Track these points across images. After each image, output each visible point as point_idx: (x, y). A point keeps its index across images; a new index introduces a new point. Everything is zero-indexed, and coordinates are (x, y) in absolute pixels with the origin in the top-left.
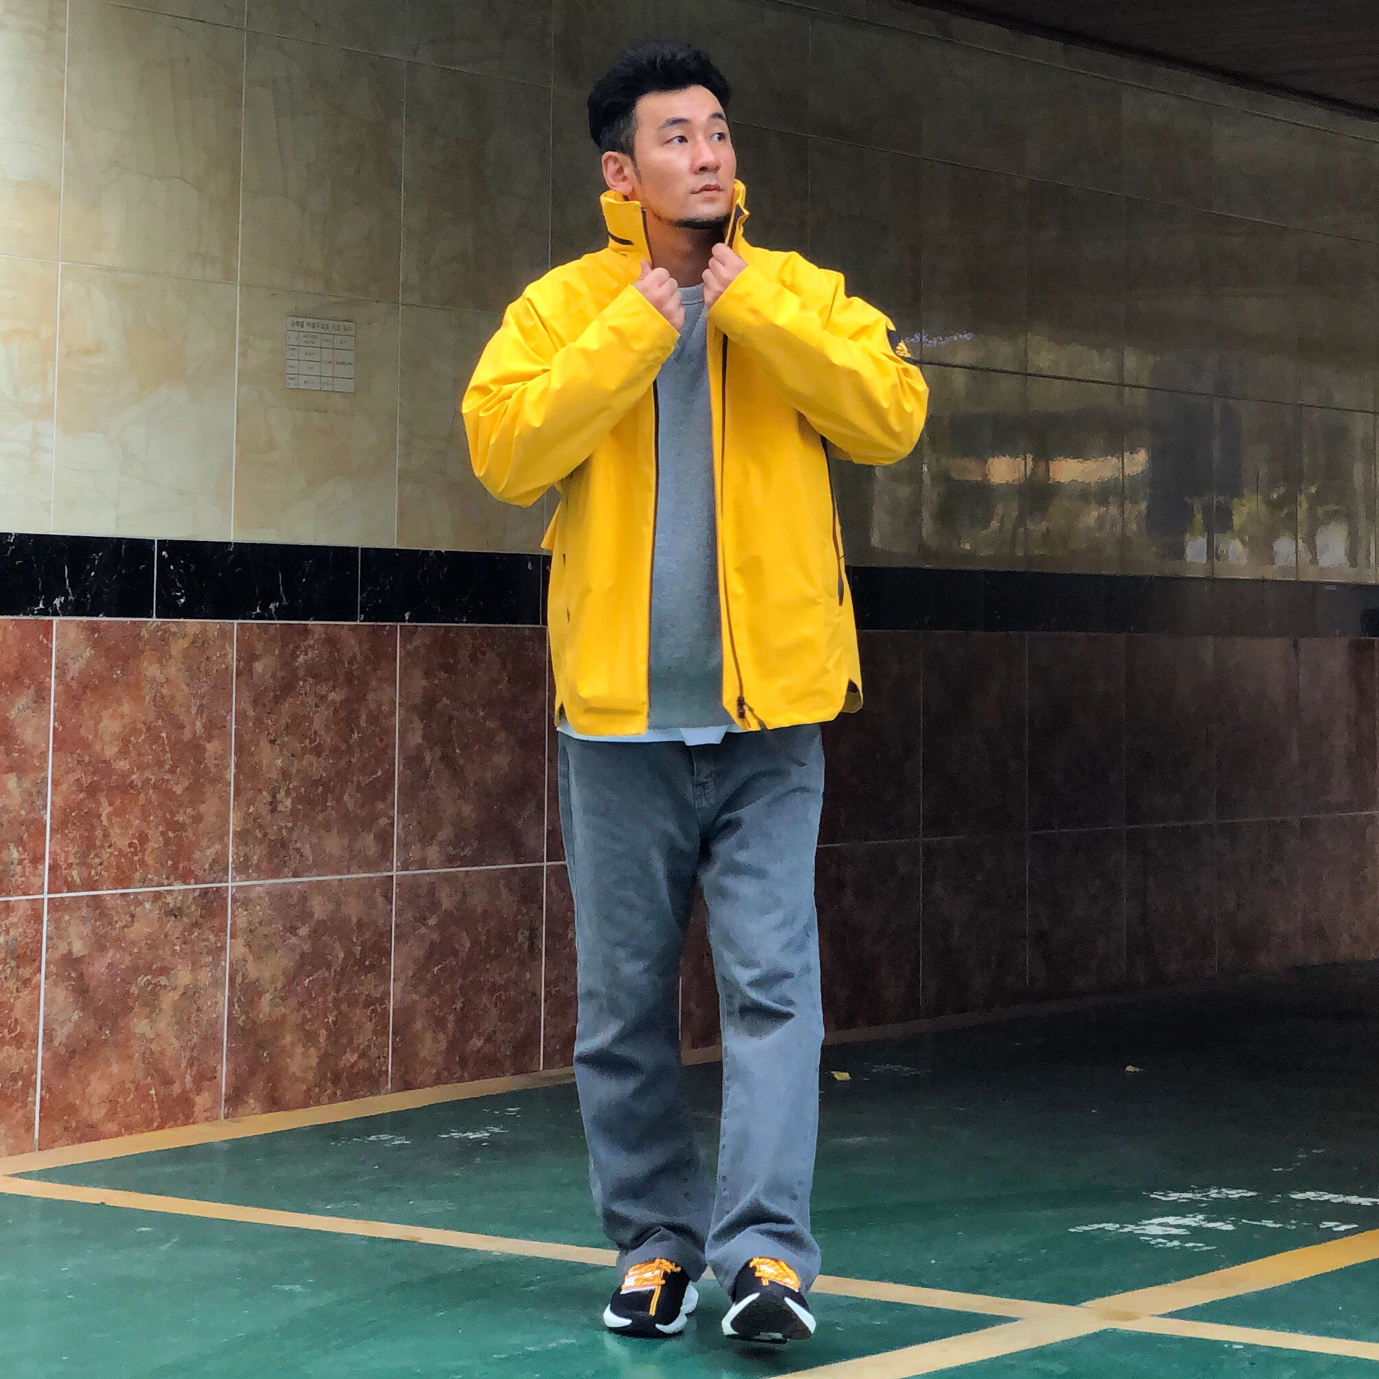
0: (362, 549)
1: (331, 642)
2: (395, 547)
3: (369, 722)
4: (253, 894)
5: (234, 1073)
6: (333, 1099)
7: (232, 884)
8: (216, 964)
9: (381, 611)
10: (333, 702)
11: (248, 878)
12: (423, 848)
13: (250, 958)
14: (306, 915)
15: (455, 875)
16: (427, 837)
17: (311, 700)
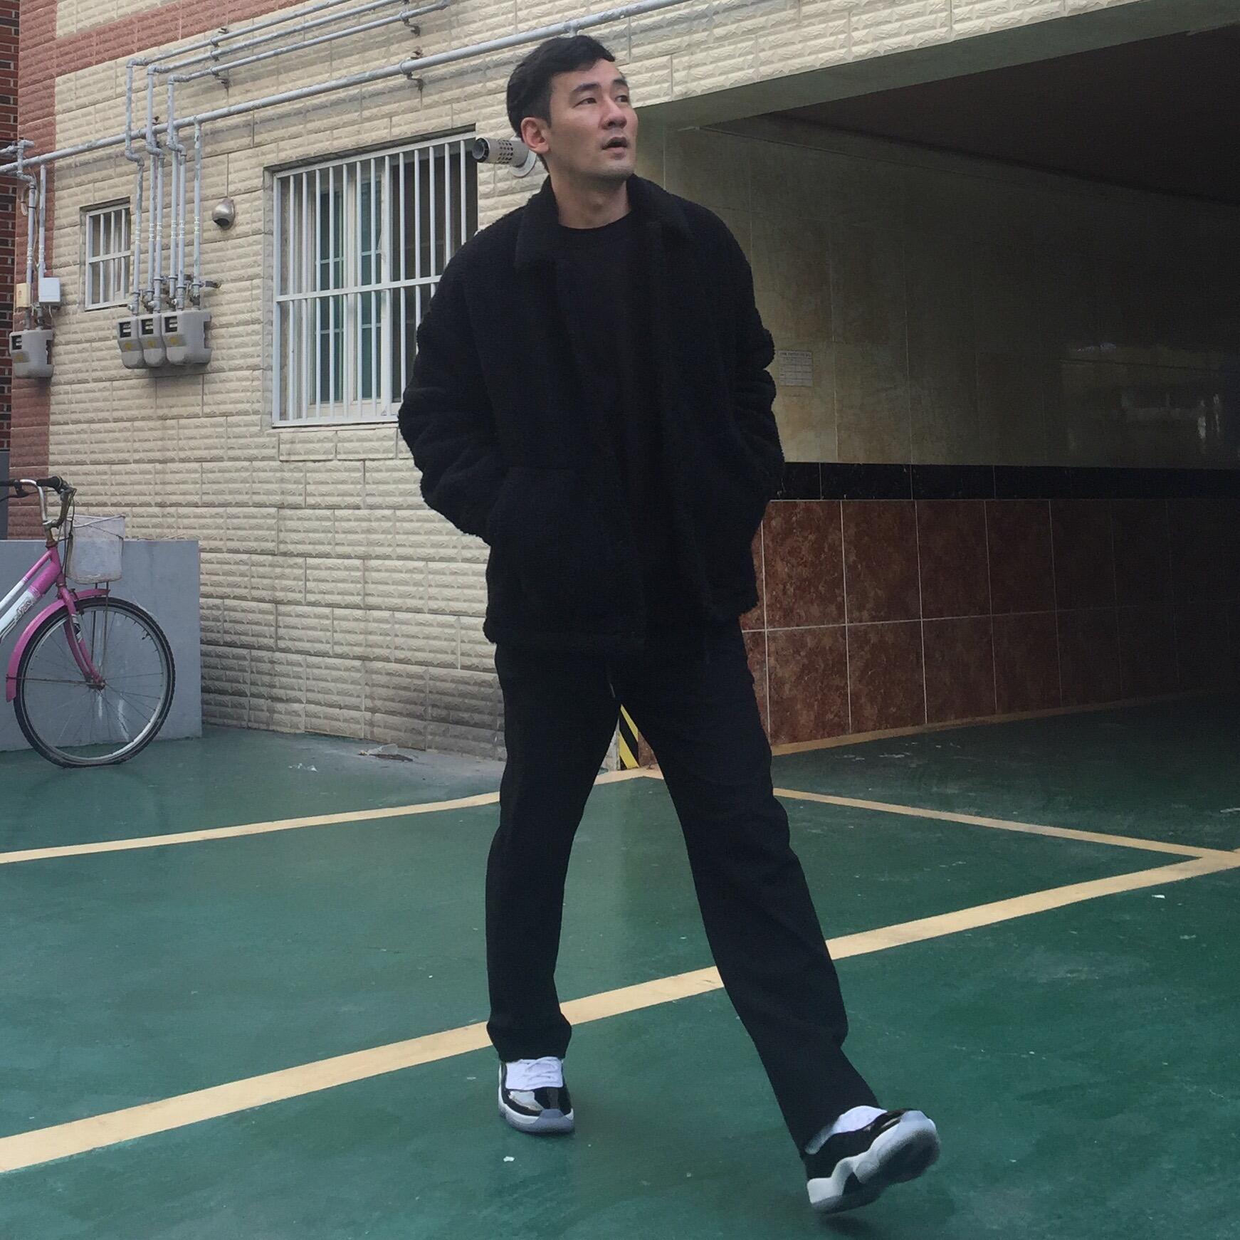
0: (823, 464)
1: (808, 509)
2: (837, 462)
3: (829, 550)
4: (777, 635)
5: (773, 722)
6: (823, 737)
7: (766, 630)
8: (761, 669)
9: (833, 495)
10: (810, 540)
11: (774, 627)
12: (860, 611)
13: (778, 666)
14: (804, 645)
15: (876, 626)
16: (861, 608)
17: (800, 539)
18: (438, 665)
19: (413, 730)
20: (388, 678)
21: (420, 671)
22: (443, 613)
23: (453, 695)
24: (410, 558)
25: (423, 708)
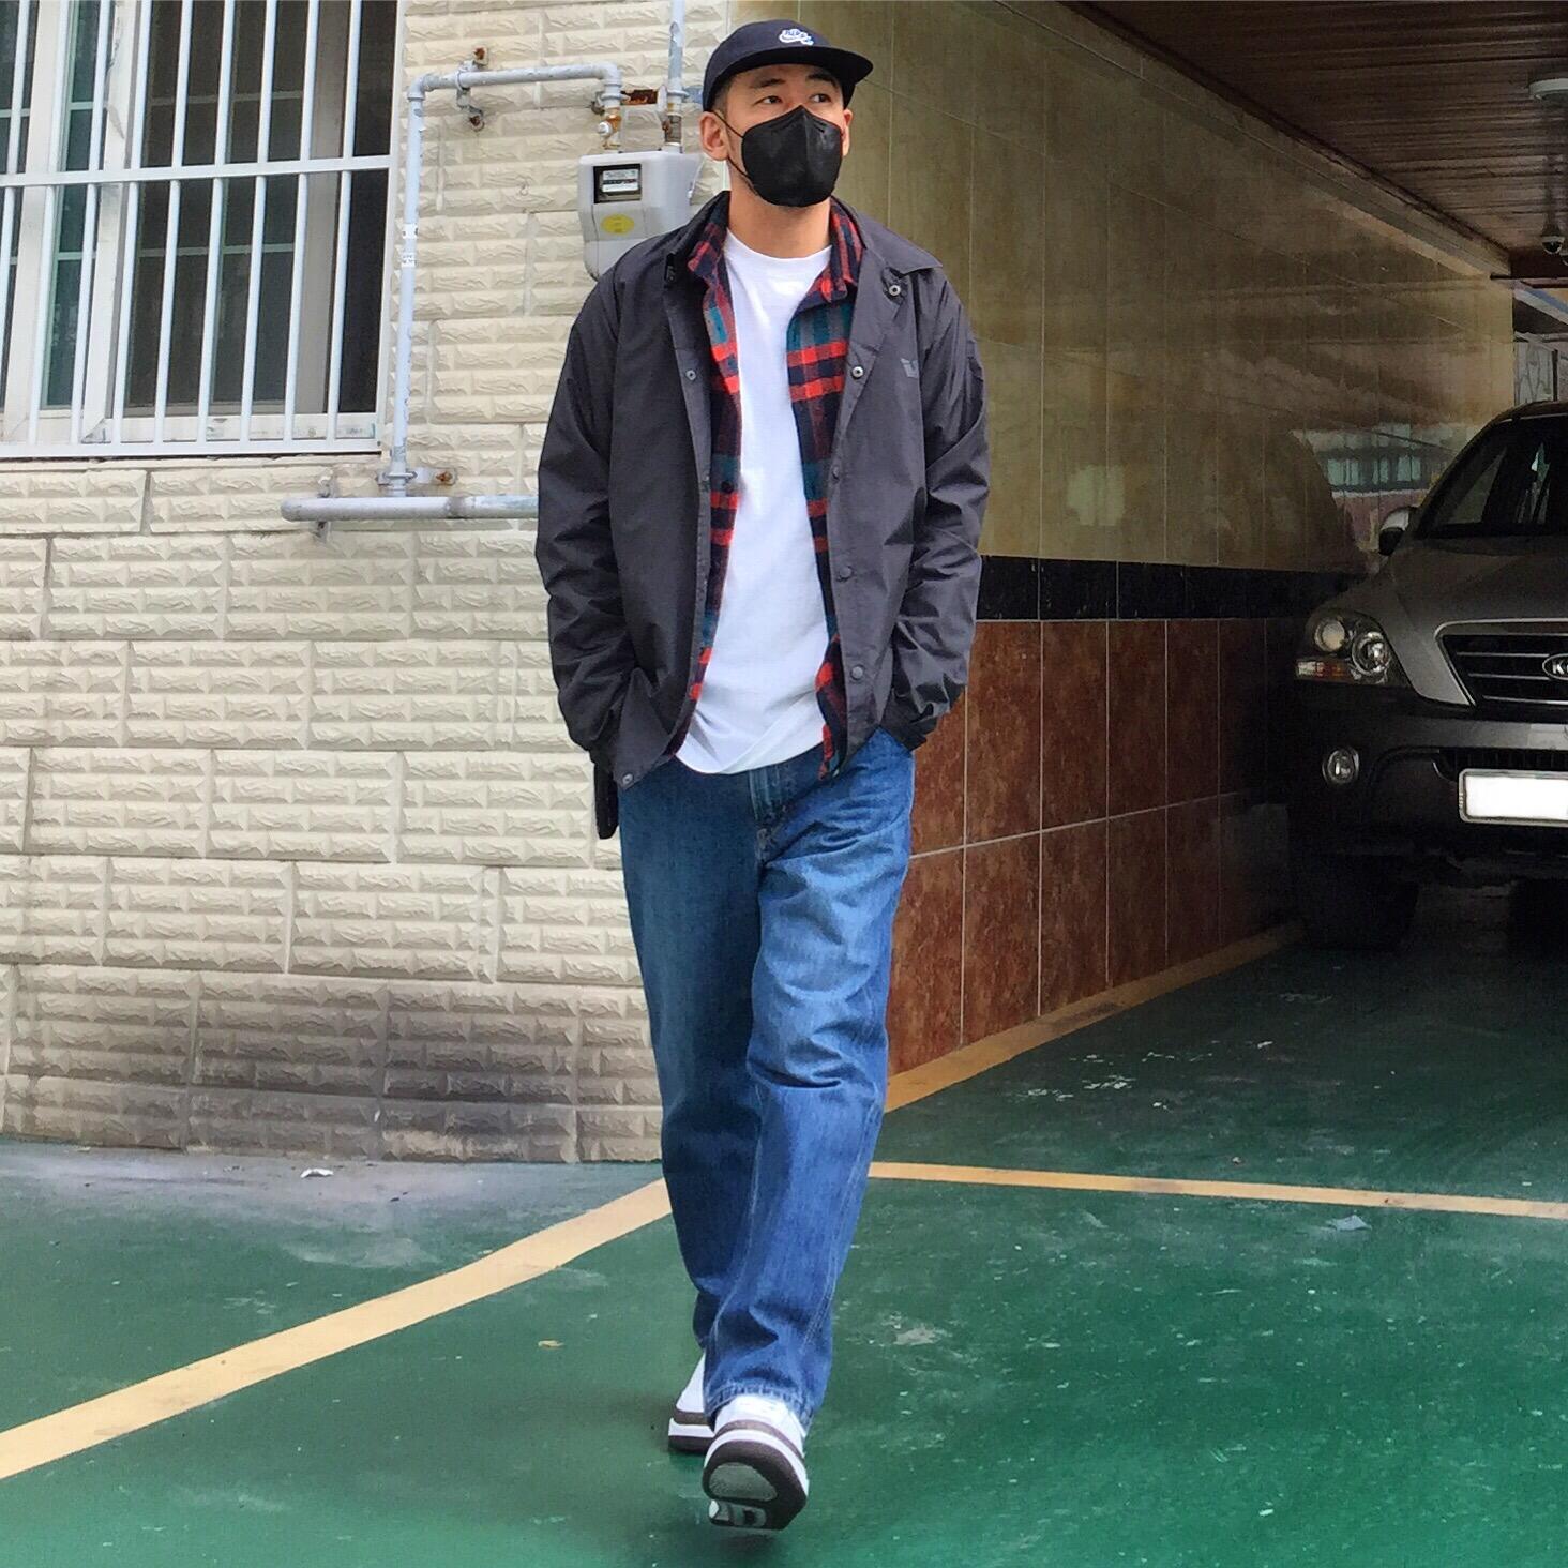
18: (231, 967)
19: (150, 1109)
20: (85, 999)
21: (179, 981)
22: (251, 855)
23: (269, 1029)
24: (169, 743)
25: (181, 1060)
